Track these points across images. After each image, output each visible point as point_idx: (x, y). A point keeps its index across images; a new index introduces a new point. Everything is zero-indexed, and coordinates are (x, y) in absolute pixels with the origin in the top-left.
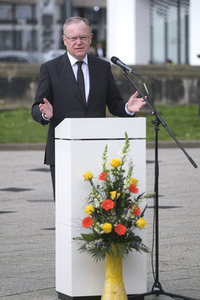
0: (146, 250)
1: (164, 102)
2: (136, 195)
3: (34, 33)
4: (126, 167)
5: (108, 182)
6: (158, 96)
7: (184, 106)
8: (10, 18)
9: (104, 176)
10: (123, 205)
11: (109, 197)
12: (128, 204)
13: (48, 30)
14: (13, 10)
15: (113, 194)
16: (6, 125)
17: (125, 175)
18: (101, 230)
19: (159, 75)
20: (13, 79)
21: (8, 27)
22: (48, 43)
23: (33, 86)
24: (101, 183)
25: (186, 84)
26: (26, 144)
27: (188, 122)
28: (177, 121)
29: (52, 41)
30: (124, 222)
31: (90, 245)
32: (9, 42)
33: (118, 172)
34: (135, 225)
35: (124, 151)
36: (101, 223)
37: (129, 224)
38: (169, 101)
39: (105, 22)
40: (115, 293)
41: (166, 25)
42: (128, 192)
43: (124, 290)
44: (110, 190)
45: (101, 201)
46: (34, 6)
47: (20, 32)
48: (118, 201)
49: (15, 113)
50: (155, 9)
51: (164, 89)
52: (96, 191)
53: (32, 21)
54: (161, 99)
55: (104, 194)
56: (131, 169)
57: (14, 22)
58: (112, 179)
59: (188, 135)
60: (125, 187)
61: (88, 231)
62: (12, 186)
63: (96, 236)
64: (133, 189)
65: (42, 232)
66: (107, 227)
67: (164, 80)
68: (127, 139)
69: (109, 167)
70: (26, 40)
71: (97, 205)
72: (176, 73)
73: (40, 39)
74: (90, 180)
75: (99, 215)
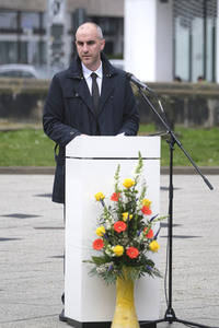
0: (159, 275)
1: (186, 124)
2: (149, 217)
3: (41, 44)
4: (139, 188)
5: (120, 203)
6: (179, 118)
7: (208, 129)
8: (15, 27)
9: (116, 196)
10: (135, 227)
11: (121, 218)
12: (141, 227)
13: (58, 42)
14: (19, 18)
15: (126, 215)
16: (11, 146)
17: (138, 196)
18: (112, 252)
19: (181, 95)
20: (18, 96)
21: (13, 38)
22: (57, 56)
23: (40, 104)
24: (113, 204)
25: (211, 105)
26: (33, 167)
27: (212, 146)
28: (199, 146)
29: (62, 54)
30: (136, 245)
31: (101, 269)
32: (13, 54)
33: (130, 192)
34: (148, 248)
35: (138, 172)
36: (112, 245)
37: (142, 247)
38: (192, 124)
39: (123, 34)
40: (126, 319)
41: (191, 38)
42: (140, 213)
43: (135, 316)
44: (122, 211)
45: (113, 222)
46: (41, 14)
47: (26, 43)
48: (130, 223)
49: (20, 134)
50: (178, 20)
51: (186, 110)
52: (107, 212)
53: (40, 31)
54: (182, 121)
55: (116, 215)
56: (145, 190)
57: (19, 31)
58: (125, 200)
59: (211, 160)
60: (138, 208)
61: (99, 254)
62: (18, 212)
63: (107, 259)
64: (146, 210)
65: (50, 260)
66: (118, 250)
67: (186, 100)
68: (141, 159)
69: (122, 188)
70: (32, 51)
71: (109, 227)
72: (199, 92)
73: (49, 51)
74: (102, 200)
75: (110, 237)
